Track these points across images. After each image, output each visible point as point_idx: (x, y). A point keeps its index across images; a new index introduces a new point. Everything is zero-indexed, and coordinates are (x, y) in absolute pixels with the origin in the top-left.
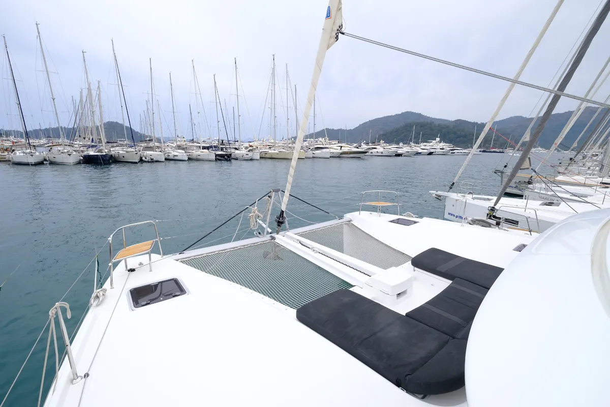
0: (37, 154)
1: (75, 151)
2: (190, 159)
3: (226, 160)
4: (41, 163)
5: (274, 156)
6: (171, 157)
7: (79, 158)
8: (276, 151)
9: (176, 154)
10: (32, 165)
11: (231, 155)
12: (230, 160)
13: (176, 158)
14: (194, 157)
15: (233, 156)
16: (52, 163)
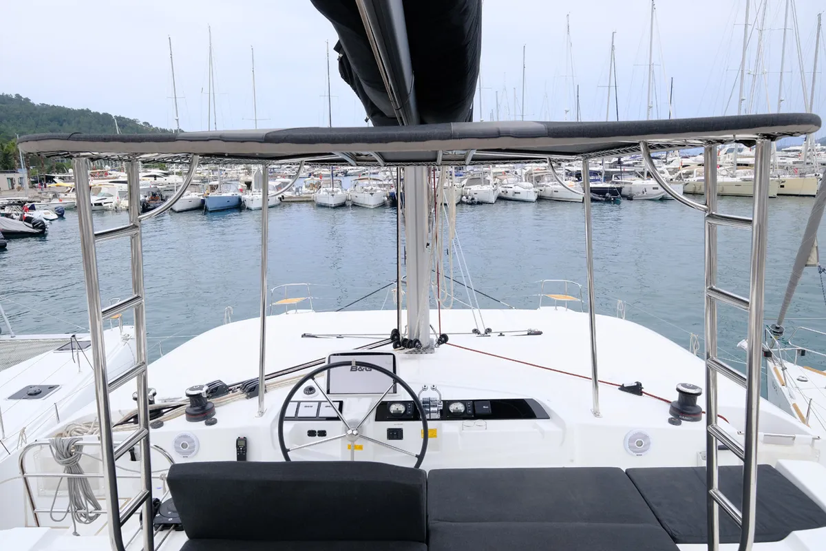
0: (340, 193)
1: (380, 186)
2: (540, 199)
3: (608, 201)
4: (342, 206)
5: (727, 191)
6: (510, 195)
7: (383, 198)
8: (737, 180)
9: (517, 189)
10: (331, 207)
11: (620, 189)
12: (616, 202)
13: (517, 197)
14: (547, 194)
15: (624, 191)
16: (355, 205)
